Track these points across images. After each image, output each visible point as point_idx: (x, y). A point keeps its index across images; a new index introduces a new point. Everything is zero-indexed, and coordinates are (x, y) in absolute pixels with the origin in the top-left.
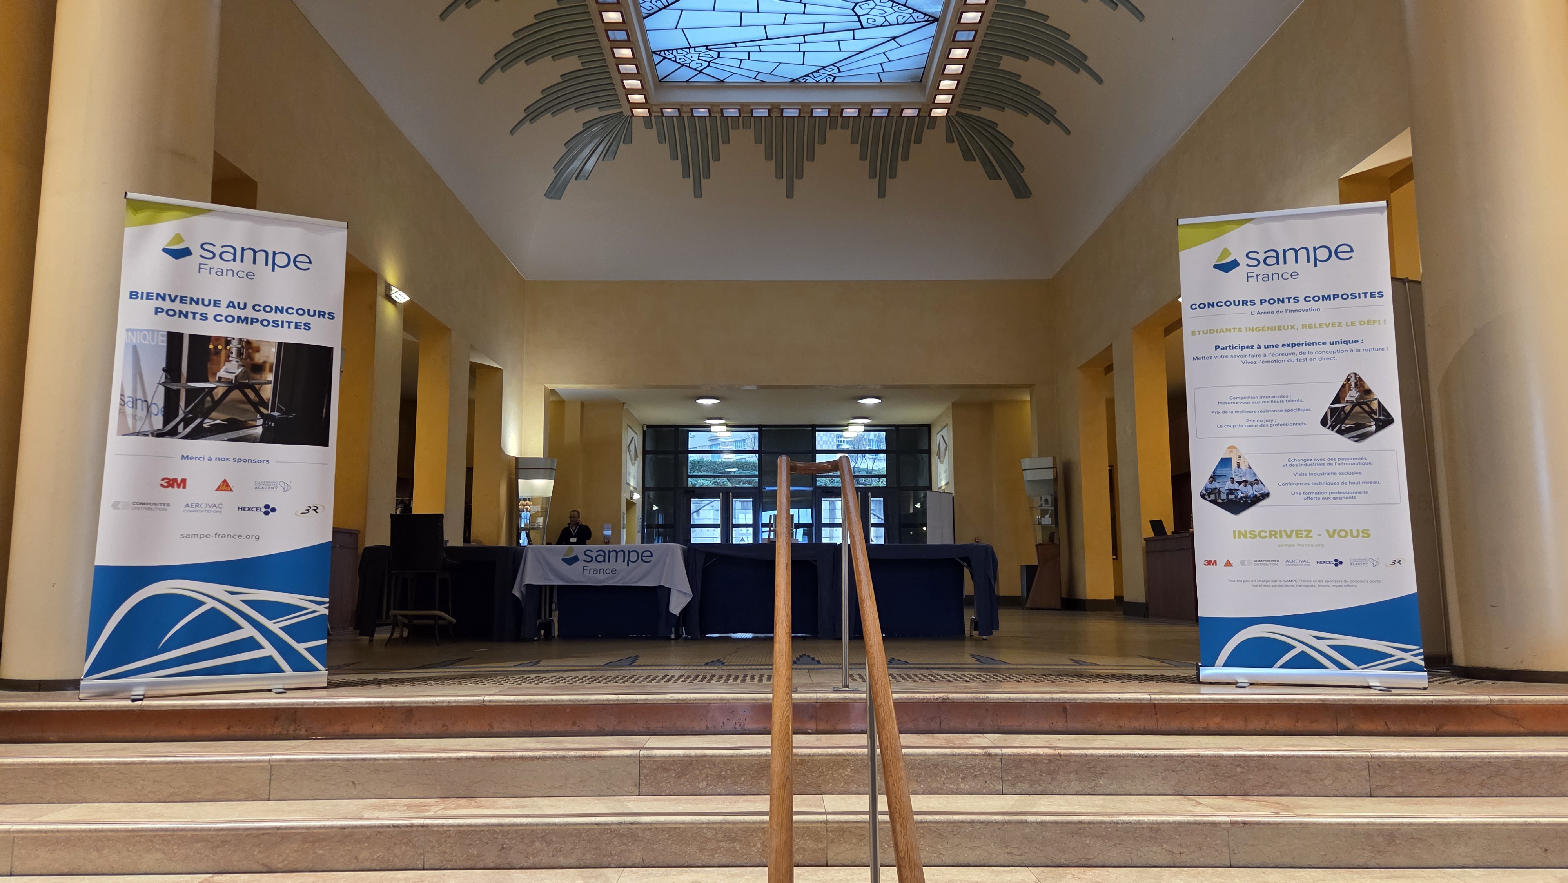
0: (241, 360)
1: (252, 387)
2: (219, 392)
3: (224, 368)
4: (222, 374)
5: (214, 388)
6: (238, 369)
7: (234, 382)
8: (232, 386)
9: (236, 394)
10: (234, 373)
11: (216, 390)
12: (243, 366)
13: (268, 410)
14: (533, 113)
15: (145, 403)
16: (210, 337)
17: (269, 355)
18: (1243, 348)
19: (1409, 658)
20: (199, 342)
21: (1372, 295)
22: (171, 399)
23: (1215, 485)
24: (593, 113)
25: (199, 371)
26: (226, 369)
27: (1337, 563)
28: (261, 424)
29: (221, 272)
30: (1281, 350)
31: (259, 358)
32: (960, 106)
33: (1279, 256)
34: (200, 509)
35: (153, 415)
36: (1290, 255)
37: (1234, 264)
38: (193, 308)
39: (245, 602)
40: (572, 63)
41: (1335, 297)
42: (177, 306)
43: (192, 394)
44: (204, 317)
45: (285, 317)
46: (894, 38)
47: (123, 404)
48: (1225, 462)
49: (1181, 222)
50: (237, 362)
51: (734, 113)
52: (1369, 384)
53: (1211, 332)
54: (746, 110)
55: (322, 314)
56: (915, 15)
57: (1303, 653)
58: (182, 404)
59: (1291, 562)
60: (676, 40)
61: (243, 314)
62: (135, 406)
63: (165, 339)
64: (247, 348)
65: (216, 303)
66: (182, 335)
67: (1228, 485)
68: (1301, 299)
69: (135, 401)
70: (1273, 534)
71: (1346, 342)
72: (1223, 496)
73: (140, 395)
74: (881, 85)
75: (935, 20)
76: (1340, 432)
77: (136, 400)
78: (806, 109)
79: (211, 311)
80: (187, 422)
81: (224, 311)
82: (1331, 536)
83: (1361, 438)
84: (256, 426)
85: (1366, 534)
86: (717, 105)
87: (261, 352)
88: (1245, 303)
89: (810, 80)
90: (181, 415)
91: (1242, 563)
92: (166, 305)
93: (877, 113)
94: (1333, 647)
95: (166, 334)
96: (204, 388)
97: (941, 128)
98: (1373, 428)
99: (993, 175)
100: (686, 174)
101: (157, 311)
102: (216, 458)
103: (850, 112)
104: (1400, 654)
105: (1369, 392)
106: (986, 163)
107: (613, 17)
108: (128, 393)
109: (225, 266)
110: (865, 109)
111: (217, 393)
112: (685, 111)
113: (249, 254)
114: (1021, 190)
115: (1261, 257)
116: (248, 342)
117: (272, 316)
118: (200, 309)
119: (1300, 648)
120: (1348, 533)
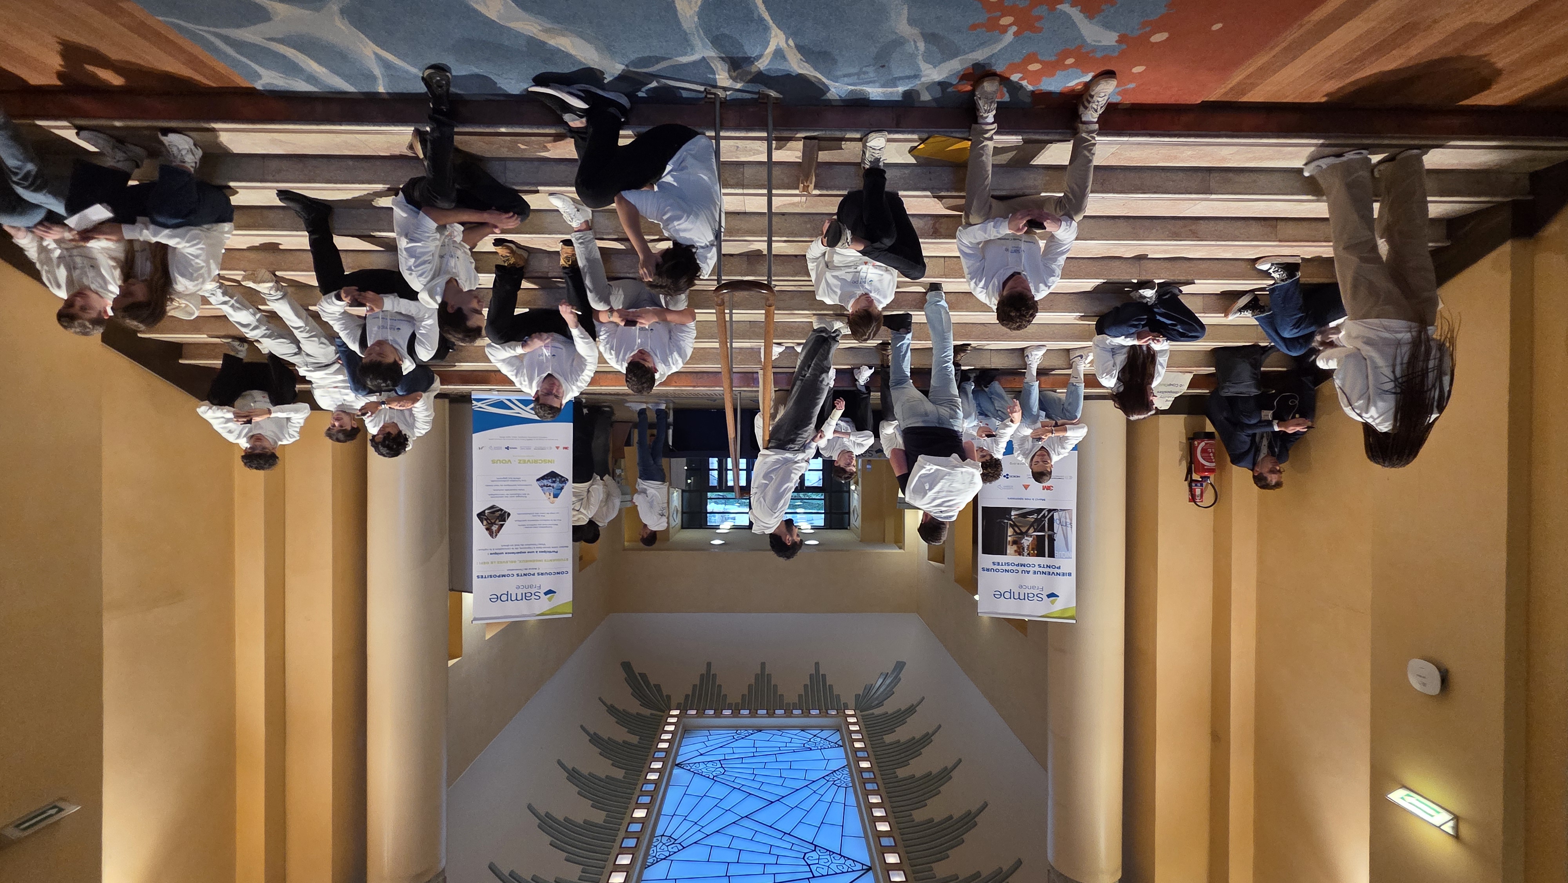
0: (1022, 547)
1: (1017, 533)
2: (1031, 531)
3: (1029, 543)
4: (1031, 539)
5: (1033, 533)
6: (1023, 542)
8: (1026, 534)
9: (1024, 530)
12: (1021, 544)
13: (1009, 523)
14: (911, 710)
15: (1062, 525)
16: (1037, 556)
17: (1011, 549)
18: (545, 552)
19: (479, 404)
20: (1041, 554)
21: (482, 577)
22: (1051, 527)
23: (561, 485)
24: (877, 711)
25: (1040, 539)
27: (507, 448)
28: (1012, 517)
29: (1033, 588)
30: (527, 550)
31: (1015, 547)
32: (662, 716)
33: (526, 597)
35: (1058, 519)
36: (519, 598)
37: (546, 594)
38: (1044, 570)
40: (889, 739)
41: (499, 576)
42: (1051, 570)
43: (1042, 530)
44: (1039, 566)
45: (1004, 568)
46: (701, 755)
47: (1071, 524)
48: (556, 496)
49: (570, 616)
50: (1024, 546)
51: (796, 712)
52: (487, 533)
53: (558, 560)
54: (789, 714)
55: (988, 570)
56: (689, 768)
57: (526, 406)
58: (1046, 525)
59: (529, 448)
60: (828, 753)
61: (1023, 568)
62: (1066, 522)
63: (1055, 555)
64: (1020, 552)
65: (1035, 573)
66: (1049, 557)
67: (555, 485)
68: (515, 575)
69: (1066, 525)
70: (536, 462)
71: (496, 553)
72: (558, 480)
73: (1064, 527)
74: (709, 728)
75: (677, 765)
76: (501, 510)
78: (753, 714)
79: (1037, 569)
80: (1044, 516)
81: (1031, 569)
82: (509, 461)
83: (492, 507)
84: (1014, 516)
85: (493, 462)
86: (805, 717)
87: (1014, 551)
88: (542, 574)
89: (751, 732)
90: (1046, 519)
91: (551, 448)
92: (1056, 571)
93: (712, 712)
94: (512, 409)
95: (1055, 557)
96: (1038, 532)
97: (674, 703)
98: (486, 512)
99: (643, 676)
100: (824, 676)
101: (1059, 568)
102: (1030, 500)
103: (727, 712)
104: (482, 406)
105: (487, 529)
106: (647, 683)
107: (865, 765)
108: (1069, 529)
109: (1032, 591)
110: (718, 714)
112: (824, 714)
113: (1022, 597)
114: (627, 666)
115: (533, 596)
116: (1020, 555)
117: (1010, 568)
118: (1041, 570)
119: (528, 409)
120: (501, 462)
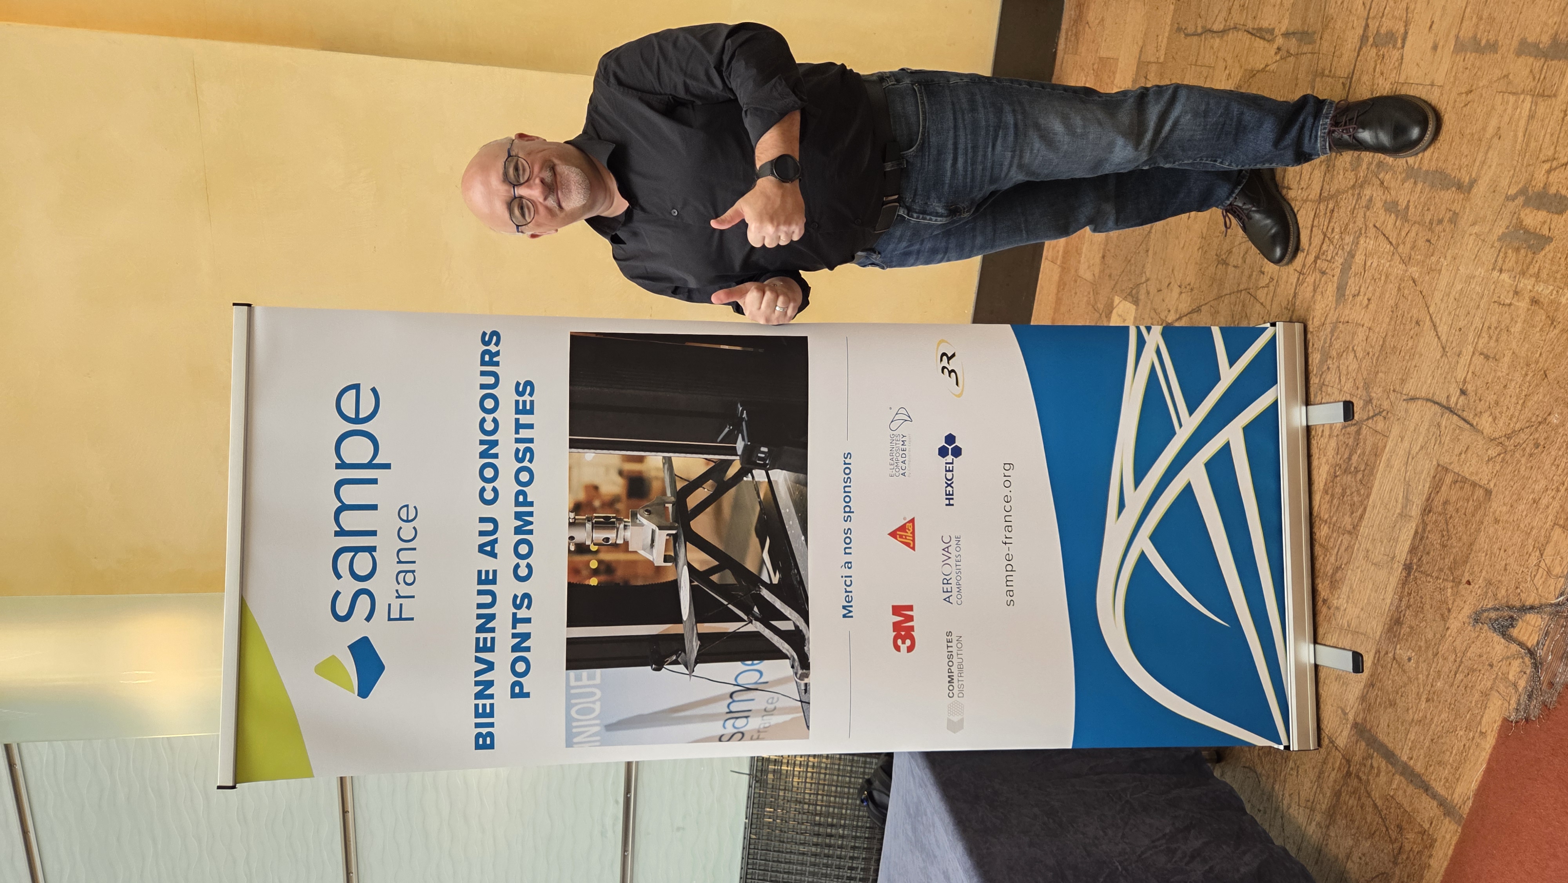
0: (620, 520)
2: (700, 559)
3: (642, 552)
5: (691, 568)
6: (642, 525)
7: (674, 532)
8: (683, 536)
9: (702, 525)
10: (653, 532)
11: (696, 565)
12: (634, 516)
13: (734, 460)
15: (735, 697)
16: (570, 585)
20: (584, 606)
22: (720, 649)
26: (644, 549)
28: (764, 472)
29: (406, 576)
31: (611, 486)
34: (953, 576)
35: (762, 680)
39: (1137, 483)
42: (502, 656)
43: (706, 611)
44: (523, 601)
47: (743, 735)
50: (625, 527)
55: (489, 359)
58: (730, 627)
61: (507, 524)
62: (746, 714)
63: (585, 673)
64: (589, 510)
65: (487, 579)
66: (571, 642)
69: (732, 715)
73: (721, 707)
77: (731, 712)
80: (769, 615)
81: (504, 562)
84: (770, 481)
87: (596, 481)
90: (756, 627)
92: (502, 678)
95: (572, 673)
96: (693, 589)
101: (518, 692)
102: (846, 553)
108: (716, 728)
109: (388, 568)
111: (703, 562)
116: (577, 508)
117: (507, 464)
118: (503, 611)
